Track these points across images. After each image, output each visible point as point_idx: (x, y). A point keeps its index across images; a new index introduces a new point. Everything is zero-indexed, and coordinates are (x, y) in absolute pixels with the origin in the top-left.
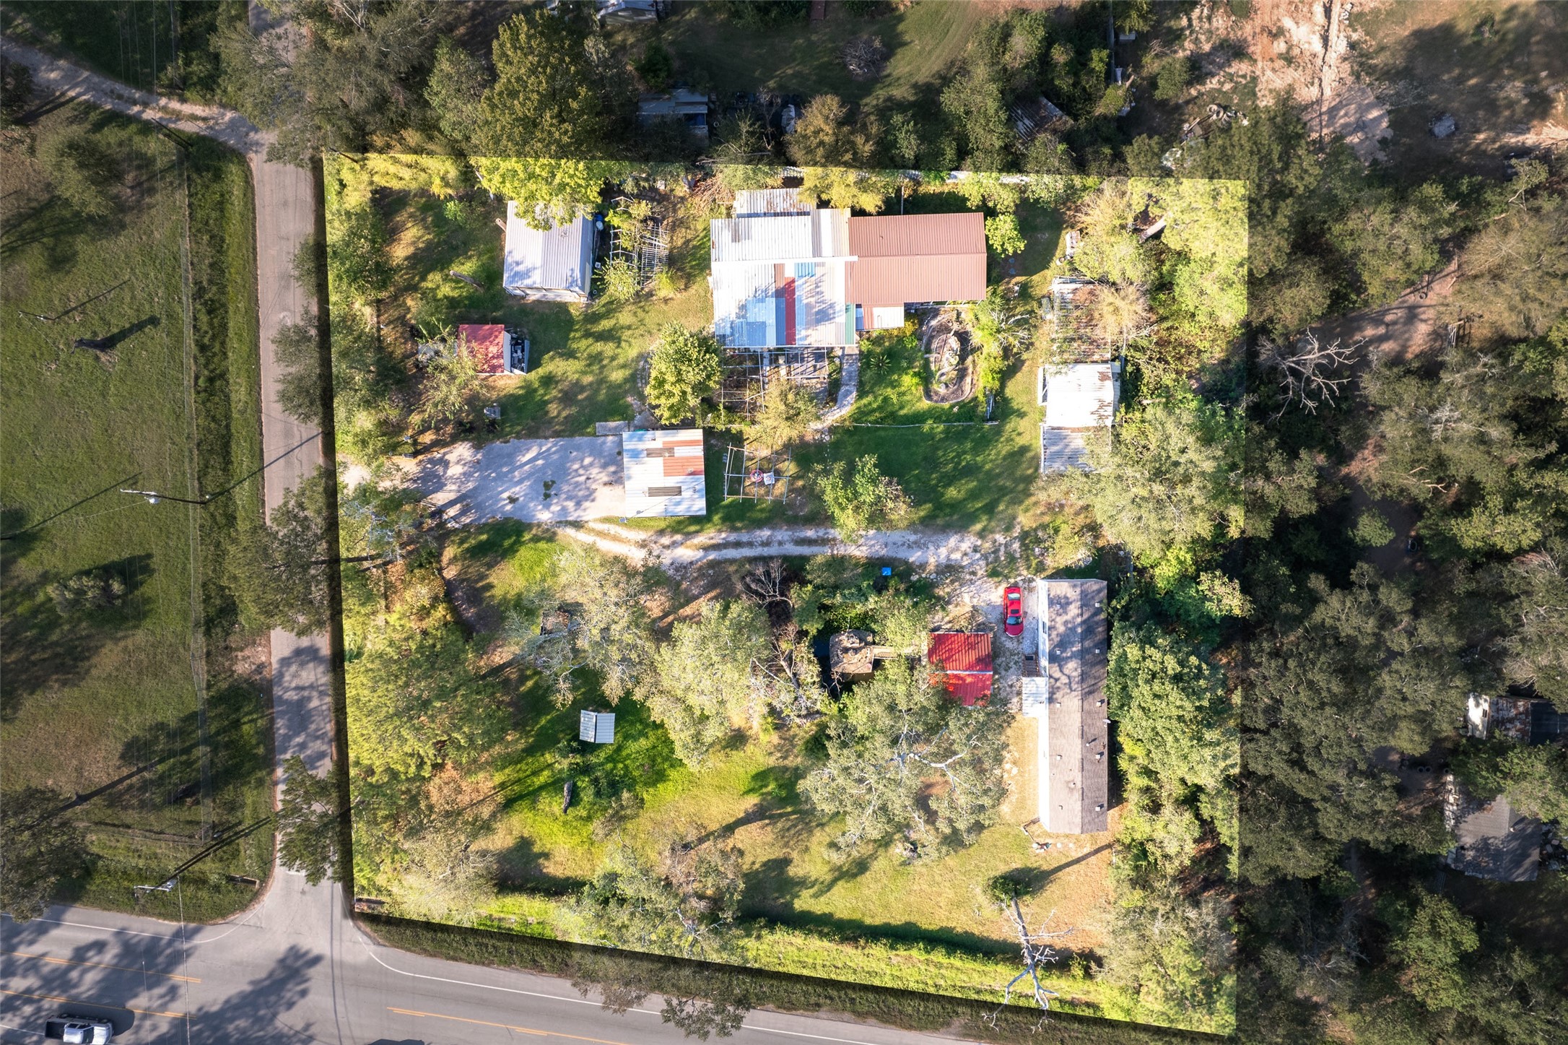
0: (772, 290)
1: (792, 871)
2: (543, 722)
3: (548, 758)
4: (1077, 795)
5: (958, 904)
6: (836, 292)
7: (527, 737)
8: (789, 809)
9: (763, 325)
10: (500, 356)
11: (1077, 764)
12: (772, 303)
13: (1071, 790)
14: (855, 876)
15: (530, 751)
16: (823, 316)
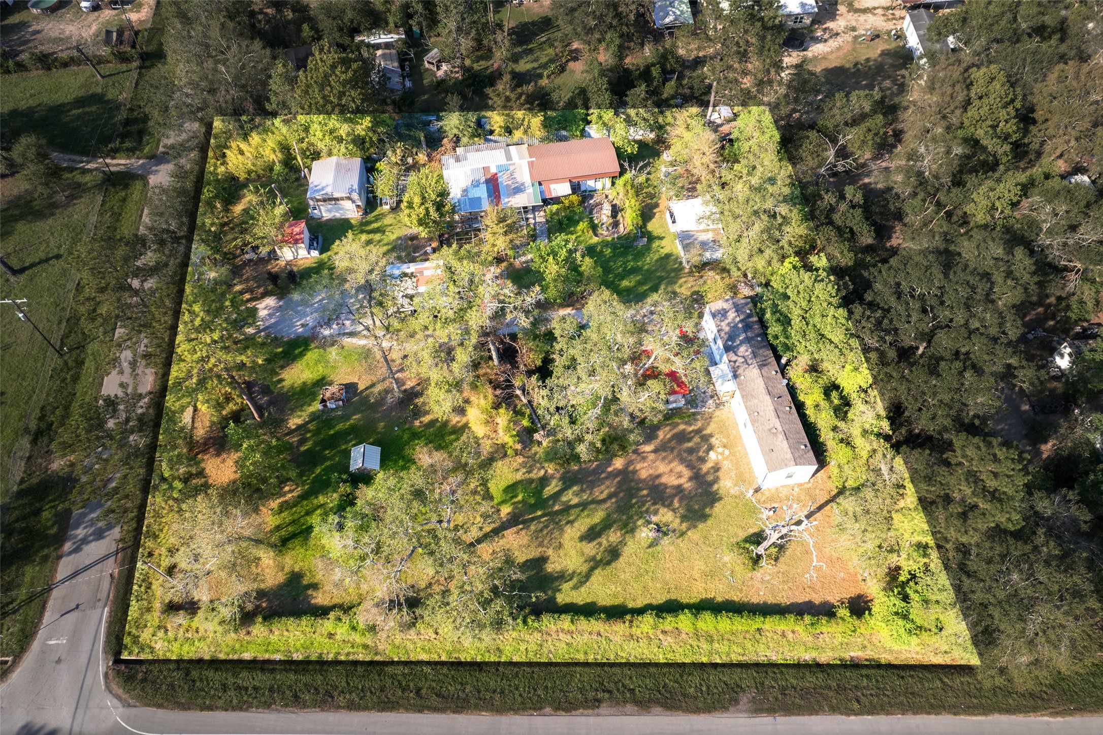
0: (483, 179)
1: (550, 568)
2: (318, 471)
3: (321, 499)
4: (781, 437)
5: (710, 575)
6: (524, 176)
7: (303, 485)
8: (539, 513)
9: (479, 199)
10: (301, 233)
11: (773, 414)
12: (484, 187)
13: (775, 434)
14: (609, 563)
15: (304, 496)
16: (518, 190)
